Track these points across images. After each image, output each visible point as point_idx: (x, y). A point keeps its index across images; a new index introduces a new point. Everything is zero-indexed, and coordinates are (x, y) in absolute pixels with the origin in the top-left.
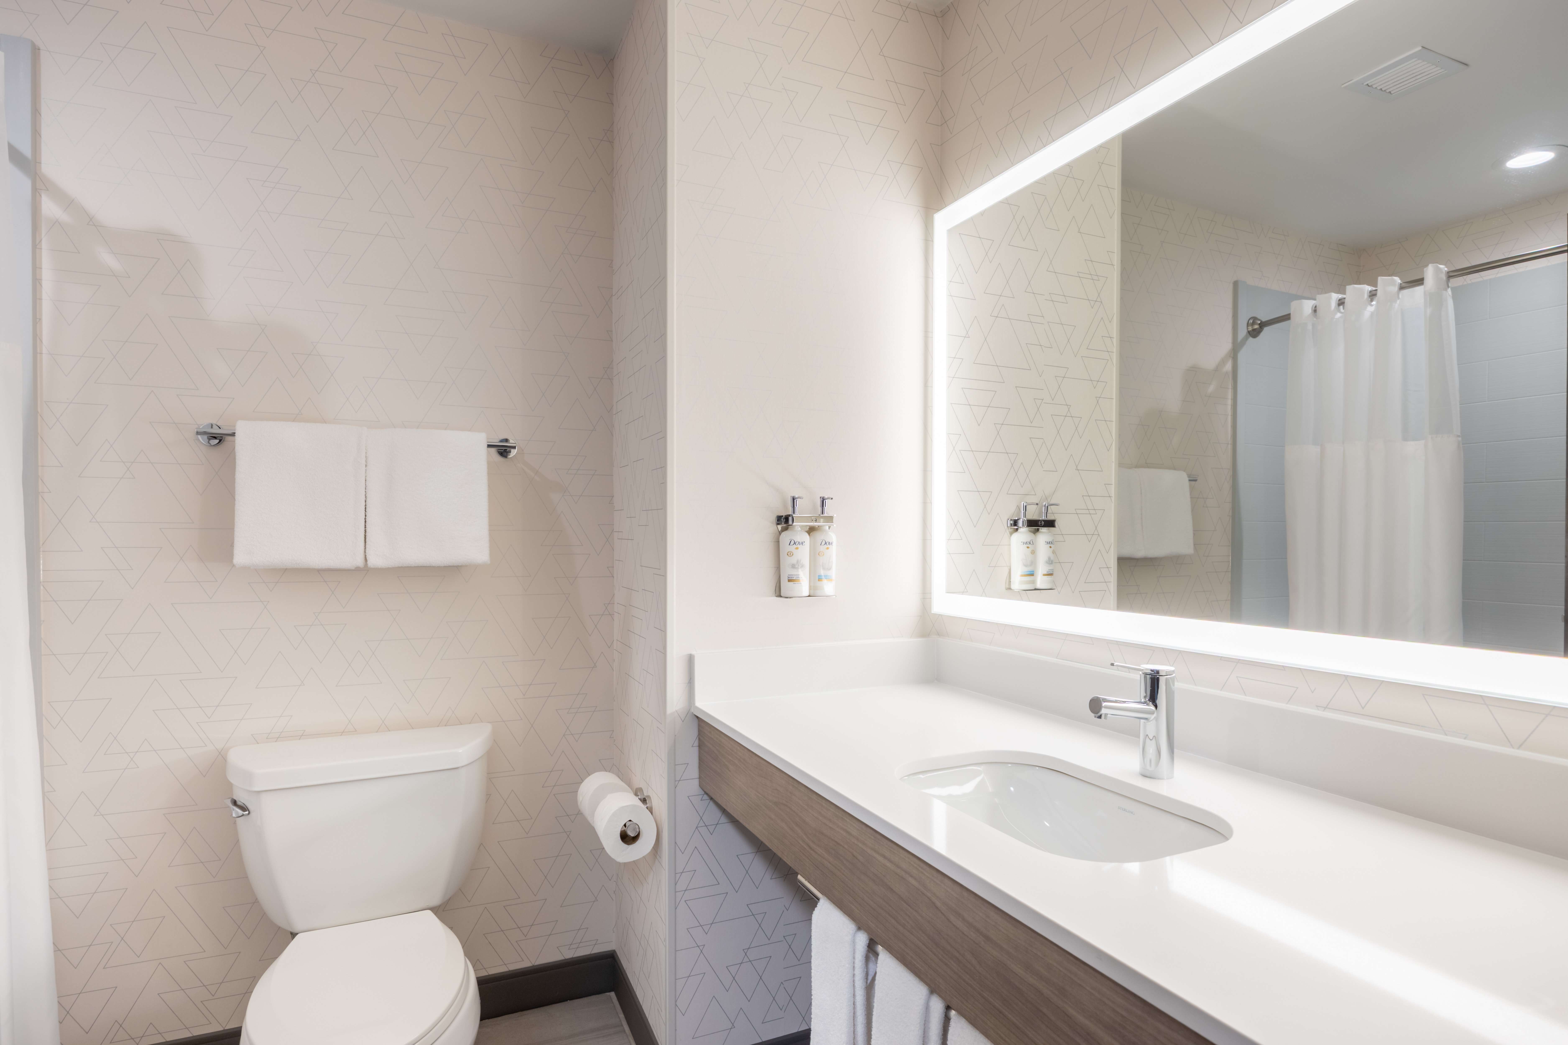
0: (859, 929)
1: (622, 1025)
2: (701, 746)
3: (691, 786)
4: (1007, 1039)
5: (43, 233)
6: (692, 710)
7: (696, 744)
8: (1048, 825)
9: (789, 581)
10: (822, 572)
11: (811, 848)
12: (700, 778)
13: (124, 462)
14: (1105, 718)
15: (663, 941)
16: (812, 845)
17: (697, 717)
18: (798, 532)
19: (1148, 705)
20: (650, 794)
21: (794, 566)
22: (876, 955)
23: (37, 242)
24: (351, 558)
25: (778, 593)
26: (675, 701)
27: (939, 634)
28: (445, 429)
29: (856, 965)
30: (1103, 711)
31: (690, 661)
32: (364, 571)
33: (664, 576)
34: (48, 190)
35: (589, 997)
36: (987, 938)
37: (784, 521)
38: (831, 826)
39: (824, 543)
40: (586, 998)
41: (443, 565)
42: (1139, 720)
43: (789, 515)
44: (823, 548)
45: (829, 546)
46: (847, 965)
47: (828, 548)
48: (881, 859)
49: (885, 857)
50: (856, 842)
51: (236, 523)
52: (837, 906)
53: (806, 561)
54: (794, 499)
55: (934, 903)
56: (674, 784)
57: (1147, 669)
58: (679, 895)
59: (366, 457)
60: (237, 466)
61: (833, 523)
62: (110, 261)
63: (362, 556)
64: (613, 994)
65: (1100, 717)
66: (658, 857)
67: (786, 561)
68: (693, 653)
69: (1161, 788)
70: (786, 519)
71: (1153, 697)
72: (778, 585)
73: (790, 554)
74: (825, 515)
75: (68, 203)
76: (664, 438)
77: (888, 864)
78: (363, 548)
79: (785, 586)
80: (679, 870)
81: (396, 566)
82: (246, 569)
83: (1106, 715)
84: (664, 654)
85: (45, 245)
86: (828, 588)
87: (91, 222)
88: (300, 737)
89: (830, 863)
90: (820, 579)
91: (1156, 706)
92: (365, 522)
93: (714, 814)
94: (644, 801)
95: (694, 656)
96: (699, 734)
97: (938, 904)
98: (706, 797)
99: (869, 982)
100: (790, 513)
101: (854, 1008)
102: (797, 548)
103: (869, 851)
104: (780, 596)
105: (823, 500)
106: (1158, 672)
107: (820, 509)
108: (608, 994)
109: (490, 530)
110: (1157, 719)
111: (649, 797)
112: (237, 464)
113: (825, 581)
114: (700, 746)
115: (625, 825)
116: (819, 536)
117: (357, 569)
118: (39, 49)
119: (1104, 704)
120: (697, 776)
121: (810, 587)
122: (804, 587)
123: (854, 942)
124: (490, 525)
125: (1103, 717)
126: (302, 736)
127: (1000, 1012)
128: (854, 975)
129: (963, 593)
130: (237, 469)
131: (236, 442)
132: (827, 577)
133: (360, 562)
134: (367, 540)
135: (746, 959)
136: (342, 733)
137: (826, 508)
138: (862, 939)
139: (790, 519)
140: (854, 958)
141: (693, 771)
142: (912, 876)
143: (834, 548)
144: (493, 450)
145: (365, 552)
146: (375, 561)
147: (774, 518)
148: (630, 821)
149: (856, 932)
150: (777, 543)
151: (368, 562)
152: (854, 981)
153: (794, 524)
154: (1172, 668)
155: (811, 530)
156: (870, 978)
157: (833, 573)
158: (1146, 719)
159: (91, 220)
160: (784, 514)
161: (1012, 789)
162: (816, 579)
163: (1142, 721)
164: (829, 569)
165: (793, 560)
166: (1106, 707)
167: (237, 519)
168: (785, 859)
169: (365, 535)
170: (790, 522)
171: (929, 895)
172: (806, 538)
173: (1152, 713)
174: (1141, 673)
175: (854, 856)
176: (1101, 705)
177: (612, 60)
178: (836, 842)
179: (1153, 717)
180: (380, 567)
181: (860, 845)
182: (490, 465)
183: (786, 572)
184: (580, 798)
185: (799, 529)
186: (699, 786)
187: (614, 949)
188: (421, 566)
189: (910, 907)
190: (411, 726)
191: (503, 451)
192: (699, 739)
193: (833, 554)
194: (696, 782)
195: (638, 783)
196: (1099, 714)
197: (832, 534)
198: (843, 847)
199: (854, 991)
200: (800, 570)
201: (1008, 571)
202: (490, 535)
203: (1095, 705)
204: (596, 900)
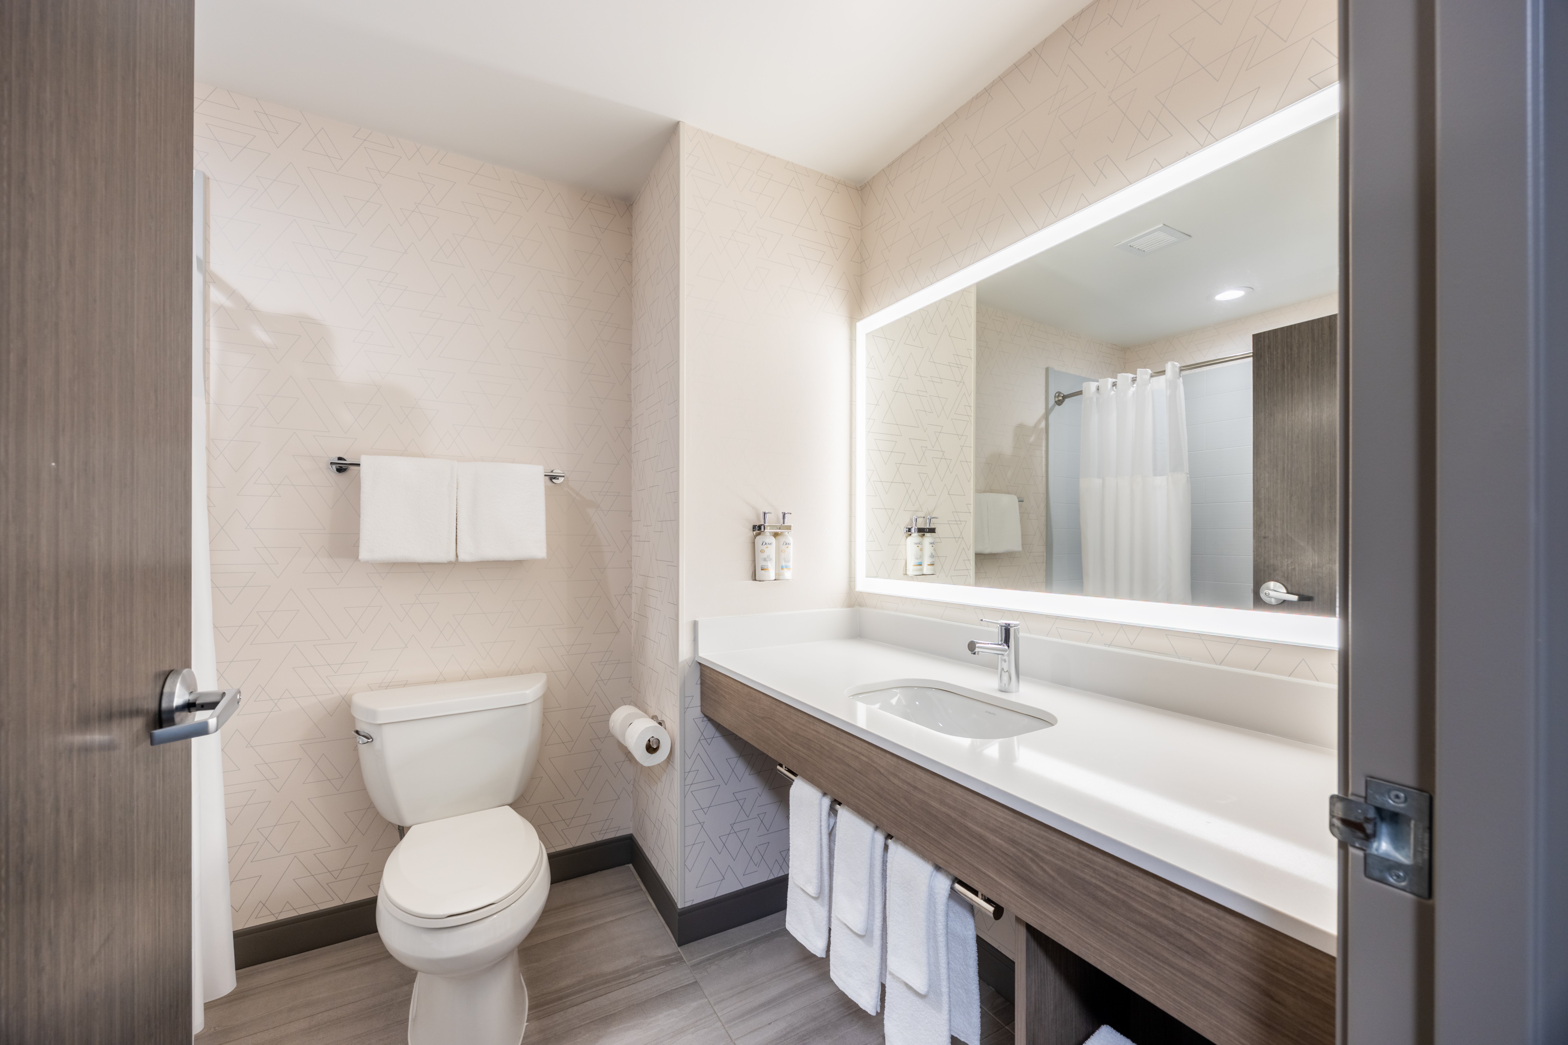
0: (825, 794)
1: (640, 886)
2: (703, 683)
3: (696, 711)
4: (928, 849)
5: (211, 314)
6: (696, 659)
7: (699, 682)
8: (941, 725)
9: (762, 569)
10: (784, 564)
11: (790, 745)
12: (702, 706)
13: (272, 485)
14: (978, 654)
15: (675, 820)
16: (790, 743)
17: (700, 663)
18: (767, 537)
19: (1003, 646)
20: (663, 719)
21: (765, 560)
22: (836, 811)
23: (206, 321)
24: (445, 554)
25: (753, 578)
26: (685, 653)
27: (860, 606)
28: (512, 463)
29: (822, 819)
30: (977, 650)
31: (695, 625)
32: (455, 565)
33: (677, 566)
34: (215, 283)
35: (614, 869)
36: (915, 788)
37: (758, 529)
38: (805, 729)
39: (785, 543)
40: (611, 869)
41: (513, 560)
42: (997, 655)
43: (762, 525)
44: (784, 547)
45: (788, 546)
46: (817, 820)
47: (787, 547)
48: (841, 747)
49: (844, 745)
50: (823, 737)
51: (361, 530)
52: (809, 781)
53: (773, 556)
54: (765, 514)
55: (879, 771)
56: (684, 710)
57: (1003, 623)
58: (687, 788)
59: (457, 482)
60: (361, 488)
61: (791, 530)
62: (261, 335)
63: (455, 554)
64: (631, 865)
65: (975, 654)
66: (671, 762)
67: (759, 557)
68: (697, 619)
69: (1012, 697)
70: (760, 527)
71: (1007, 641)
72: (754, 573)
73: (762, 551)
74: (786, 524)
75: (231, 293)
76: (677, 471)
77: (846, 749)
78: (455, 547)
79: (759, 572)
80: (687, 770)
81: (479, 560)
82: (367, 563)
83: (978, 652)
84: (677, 620)
85: (212, 323)
86: (788, 574)
87: (249, 307)
88: (405, 685)
89: (804, 753)
90: (782, 568)
91: (1008, 647)
92: (456, 529)
93: (711, 730)
94: (660, 724)
95: (698, 622)
96: (701, 676)
97: (882, 770)
98: (705, 719)
99: (830, 830)
100: (762, 523)
101: (821, 848)
102: (767, 547)
103: (833, 742)
104: (756, 580)
105: (784, 514)
106: (1009, 625)
107: (782, 521)
108: (627, 865)
109: (547, 535)
110: (1008, 655)
111: (663, 721)
112: (361, 487)
113: (785, 570)
114: (701, 684)
115: (649, 741)
116: (782, 539)
117: (450, 563)
118: (209, 179)
119: (977, 645)
120: (700, 705)
121: (776, 573)
122: (771, 574)
123: (821, 804)
124: (546, 532)
125: (976, 653)
126: (405, 684)
127: (924, 832)
128: (821, 826)
129: (876, 577)
130: (362, 490)
131: (361, 470)
132: (787, 567)
133: (452, 558)
134: (458, 542)
135: (733, 831)
136: (435, 682)
137: (786, 520)
138: (826, 802)
139: (762, 527)
140: (821, 815)
141: (697, 701)
142: (863, 755)
143: (791, 547)
144: (547, 477)
145: (456, 550)
146: (464, 557)
147: (751, 527)
148: (653, 737)
149: (822, 797)
150: (754, 543)
151: (459, 558)
152: (821, 830)
153: (765, 531)
154: (1018, 622)
155: (776, 535)
156: (831, 828)
157: (791, 564)
158: (1002, 655)
159: (248, 306)
160: (758, 524)
161: (917, 703)
162: (780, 568)
163: (1000, 656)
164: (789, 562)
165: (765, 555)
166: (979, 647)
167: (362, 527)
168: (770, 754)
169: (456, 539)
170: (762, 530)
171: (875, 765)
172: (772, 540)
173: (1006, 651)
174: (998, 625)
175: (822, 747)
176: (975, 645)
177: (631, 205)
178: (808, 739)
179: (1006, 653)
180: (467, 561)
181: (826, 739)
182: (546, 487)
183: (760, 563)
184: (611, 724)
185: (769, 534)
186: (701, 712)
187: (631, 833)
188: (497, 561)
189: (862, 774)
190: (486, 676)
191: (552, 478)
192: (701, 679)
193: (791, 551)
194: (699, 709)
195: (653, 711)
196: (974, 652)
197: (789, 537)
198: (814, 742)
199: (821, 836)
200: (769, 562)
201: (905, 562)
202: (547, 539)
203: (972, 646)
204: (619, 798)
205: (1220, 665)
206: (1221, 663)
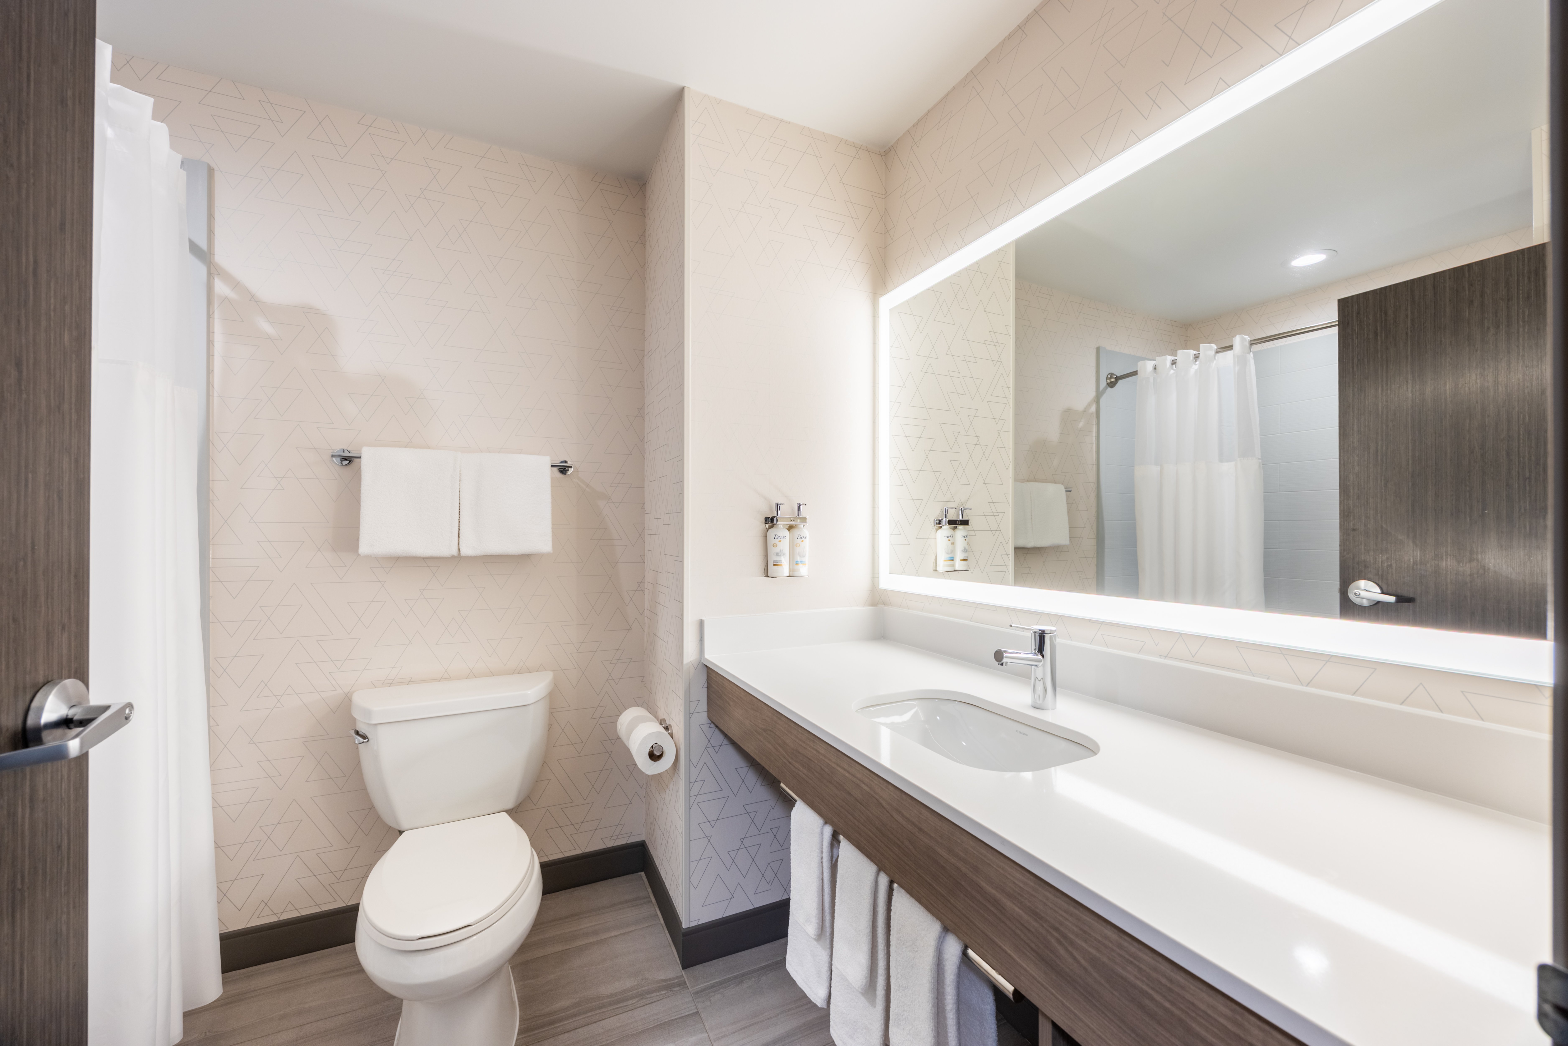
0: (826, 823)
1: (650, 896)
2: (709, 687)
3: (701, 717)
4: (935, 905)
5: (216, 306)
6: (702, 661)
7: (706, 686)
8: (965, 744)
9: (774, 565)
10: (799, 559)
11: (790, 763)
12: (708, 711)
13: (276, 478)
14: (1006, 665)
15: (680, 833)
16: (790, 760)
17: (706, 666)
18: (780, 529)
19: (1037, 655)
20: (671, 723)
21: (777, 554)
22: (839, 842)
23: (211, 313)
24: (447, 549)
25: (766, 574)
26: (690, 655)
27: (884, 604)
28: (520, 454)
29: (823, 850)
30: (1005, 660)
31: (701, 624)
32: (458, 559)
33: (682, 562)
34: (219, 274)
35: (625, 876)
36: (920, 829)
37: (771, 521)
38: (805, 746)
39: (800, 537)
40: (623, 877)
41: (517, 554)
42: (1030, 666)
43: (774, 517)
44: (799, 541)
45: (803, 539)
46: (817, 850)
47: (803, 541)
48: (842, 771)
49: (844, 769)
50: (823, 758)
51: (361, 523)
52: (809, 806)
53: (787, 551)
54: (777, 505)
55: (881, 804)
56: (689, 715)
57: (1037, 629)
58: (692, 799)
59: (460, 474)
60: (362, 481)
61: (806, 522)
62: (265, 326)
63: (457, 548)
64: (643, 874)
65: (1002, 664)
66: (677, 770)
67: (772, 551)
68: (703, 618)
69: (1048, 716)
70: (772, 519)
71: (1041, 650)
72: (766, 568)
73: (775, 545)
74: (801, 516)
75: (236, 285)
76: (682, 460)
77: (847, 775)
78: (457, 541)
79: (771, 568)
80: (693, 780)
81: (482, 555)
82: (368, 557)
83: (1007, 663)
84: (682, 619)
85: (217, 315)
86: (803, 570)
87: (253, 298)
89: (804, 774)
90: (797, 564)
91: (1043, 656)
92: (459, 522)
93: (719, 738)
94: (666, 728)
95: (704, 621)
96: (708, 679)
97: (884, 804)
98: (712, 725)
99: (833, 862)
100: (775, 515)
101: (822, 882)
102: (780, 541)
103: (833, 765)
104: (768, 576)
105: (799, 506)
106: (1044, 631)
107: (797, 512)
108: (640, 873)
109: (552, 528)
110: (1043, 665)
111: (670, 725)
112: (362, 479)
113: (800, 565)
114: (708, 688)
115: (652, 747)
116: (796, 532)
117: (453, 557)
118: (214, 170)
119: (1005, 655)
120: (706, 710)
121: (790, 569)
122: (785, 570)
123: (822, 833)
124: (552, 525)
125: (1004, 664)
126: (410, 682)
127: (930, 884)
128: (822, 857)
129: (902, 573)
130: (362, 483)
131: (362, 462)
132: (802, 562)
133: (455, 552)
134: (460, 535)
135: (742, 846)
136: (440, 680)
137: (801, 512)
138: (828, 830)
139: (775, 519)
140: (822, 845)
141: (703, 706)
142: (864, 784)
143: (807, 541)
144: (556, 469)
145: (459, 544)
146: (466, 551)
147: (763, 520)
148: (656, 743)
149: (823, 825)
150: (766, 537)
151: (461, 552)
152: (822, 862)
153: (778, 523)
154: (1054, 628)
155: (790, 528)
156: (834, 859)
157: (806, 559)
158: (1036, 666)
159: (253, 297)
160: (770, 516)
161: (938, 718)
162: (794, 563)
163: (1033, 667)
164: (804, 556)
165: (777, 550)
166: (1006, 657)
167: (361, 520)
168: (771, 771)
169: (459, 532)
170: (775, 522)
171: (877, 797)
172: (786, 533)
173: (1040, 661)
174: (1032, 632)
175: (822, 769)
176: (1003, 655)
177: (644, 184)
178: (809, 758)
179: (1040, 664)
180: (470, 556)
181: (826, 760)
182: (553, 480)
183: (772, 558)
184: (619, 727)
185: (782, 527)
186: (708, 717)
187: (644, 839)
188: (501, 555)
189: (863, 806)
190: (492, 674)
191: (563, 469)
192: (708, 682)
193: (806, 546)
194: (705, 714)
195: (662, 715)
196: (1001, 662)
197: (805, 531)
198: (814, 762)
199: (822, 870)
200: (782, 557)
201: (934, 557)
202: (553, 532)
203: (999, 656)
204: (631, 803)
205: (1307, 686)
206: (1308, 684)
